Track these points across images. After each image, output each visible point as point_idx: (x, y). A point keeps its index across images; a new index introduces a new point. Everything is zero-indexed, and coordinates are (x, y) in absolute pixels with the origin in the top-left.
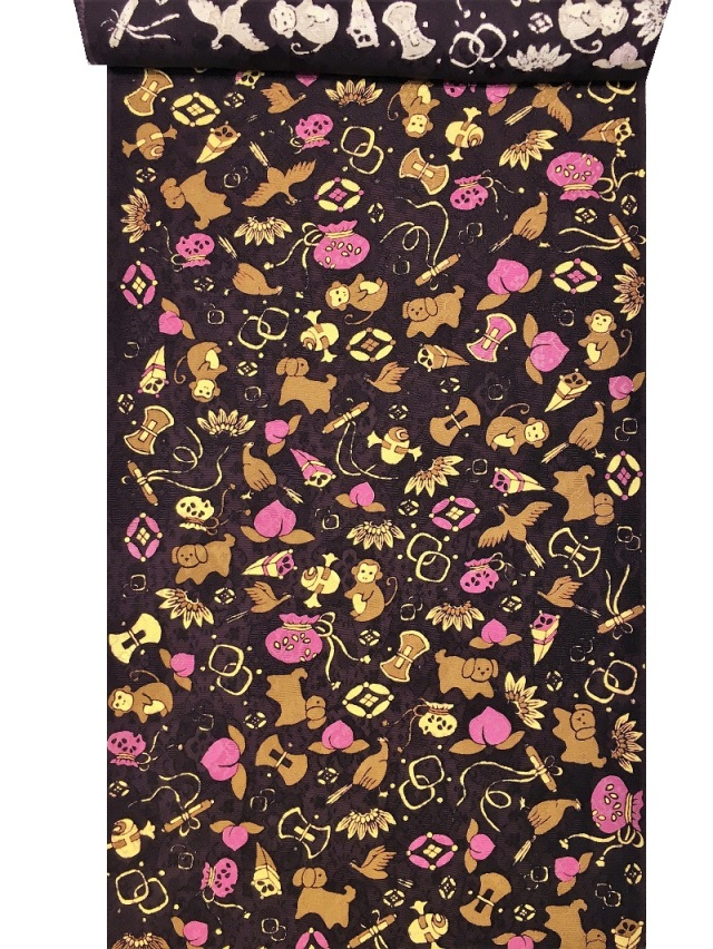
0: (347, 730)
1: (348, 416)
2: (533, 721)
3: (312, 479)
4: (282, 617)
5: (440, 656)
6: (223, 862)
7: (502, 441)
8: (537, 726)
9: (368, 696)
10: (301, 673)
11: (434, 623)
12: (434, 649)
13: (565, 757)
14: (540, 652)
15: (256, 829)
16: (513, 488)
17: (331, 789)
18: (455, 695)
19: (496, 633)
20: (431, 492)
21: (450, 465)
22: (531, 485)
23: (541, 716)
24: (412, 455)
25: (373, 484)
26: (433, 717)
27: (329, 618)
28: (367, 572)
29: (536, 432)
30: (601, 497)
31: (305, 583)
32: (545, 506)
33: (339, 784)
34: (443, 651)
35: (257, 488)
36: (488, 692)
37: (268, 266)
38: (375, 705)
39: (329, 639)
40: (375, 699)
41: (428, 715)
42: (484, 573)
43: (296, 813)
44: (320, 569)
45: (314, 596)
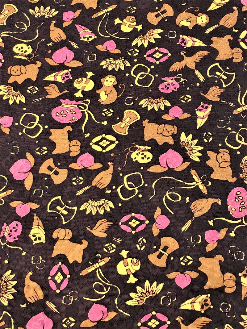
0: (91, 158)
1: (106, 10)
2: (195, 157)
3: (84, 38)
4: (62, 101)
5: (145, 123)
6: (14, 223)
7: (184, 23)
8: (198, 160)
9: (104, 141)
10: (69, 128)
11: (143, 107)
12: (142, 119)
13: (213, 176)
14: (200, 123)
15: (35, 206)
16: (189, 44)
17: (79, 187)
18: (152, 142)
19: (177, 113)
20: (146, 45)
21: (156, 33)
23: (200, 154)
24: (137, 29)
25: (116, 41)
26: (139, 153)
27: (87, 102)
28: (109, 81)
29: (202, 20)
30: (236, 50)
31: (75, 85)
32: (206, 53)
33: (84, 185)
34: (147, 121)
35: (56, 41)
36: (171, 141)
38: (108, 146)
39: (86, 113)
40: (108, 143)
41: (137, 152)
42: (172, 83)
43: (58, 199)
44: (84, 79)
45: (80, 92)
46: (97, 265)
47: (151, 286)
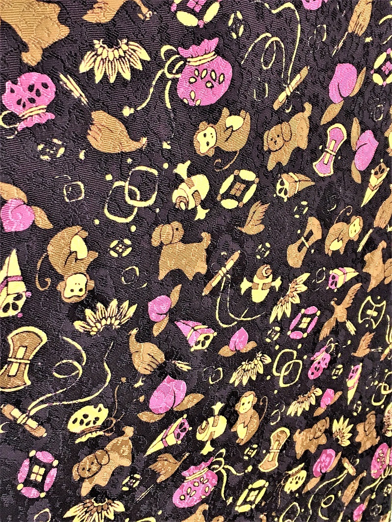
3: (197, 343)
4: (184, 473)
5: (296, 436)
7: (335, 246)
8: (348, 443)
9: (252, 493)
10: (204, 507)
11: (292, 415)
13: (361, 450)
14: (351, 394)
16: (340, 282)
20: (288, 313)
21: (301, 283)
22: (351, 274)
23: (350, 435)
24: (274, 287)
25: (247, 326)
26: (293, 479)
29: (355, 228)
30: (388, 263)
31: (199, 437)
32: (358, 286)
34: (298, 431)
35: (148, 372)
36: (324, 441)
37: (127, 112)
38: (257, 496)
39: (222, 471)
40: (256, 492)
41: (290, 480)
42: (322, 359)
44: (211, 420)
45: (208, 443)
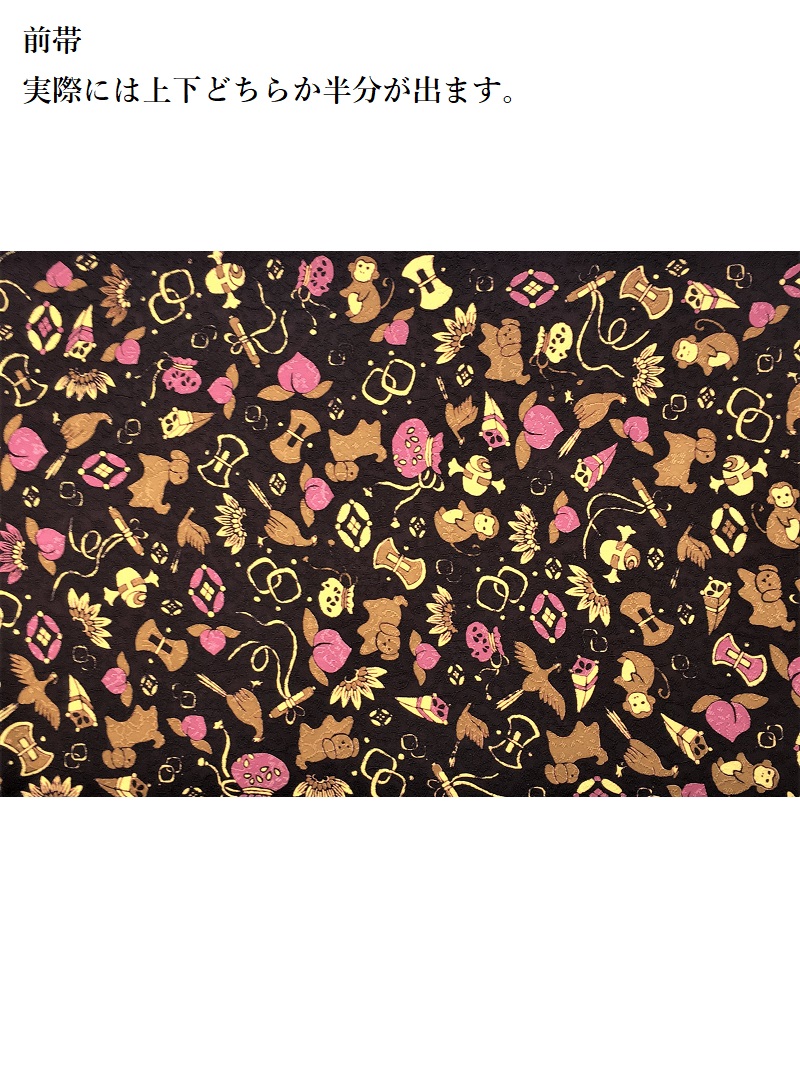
0: (323, 504)
1: (651, 506)
2: (338, 695)
3: (584, 467)
5: (400, 600)
6: (197, 378)
7: (628, 668)
9: (358, 526)
10: (382, 455)
13: (304, 728)
15: (228, 412)
17: (265, 489)
18: (361, 616)
19: (426, 659)
20: (571, 592)
22: (583, 698)
24: (609, 573)
26: (339, 592)
27: (437, 485)
28: (485, 525)
29: (640, 704)
30: (574, 770)
31: (475, 459)
32: (562, 713)
33: (270, 497)
34: (405, 603)
35: (576, 408)
36: (365, 650)
38: (349, 533)
39: (416, 485)
40: (355, 533)
41: (341, 588)
42: (488, 647)
43: (242, 453)
44: (489, 475)
45: (461, 469)
46: (128, 533)
47: (103, 628)
